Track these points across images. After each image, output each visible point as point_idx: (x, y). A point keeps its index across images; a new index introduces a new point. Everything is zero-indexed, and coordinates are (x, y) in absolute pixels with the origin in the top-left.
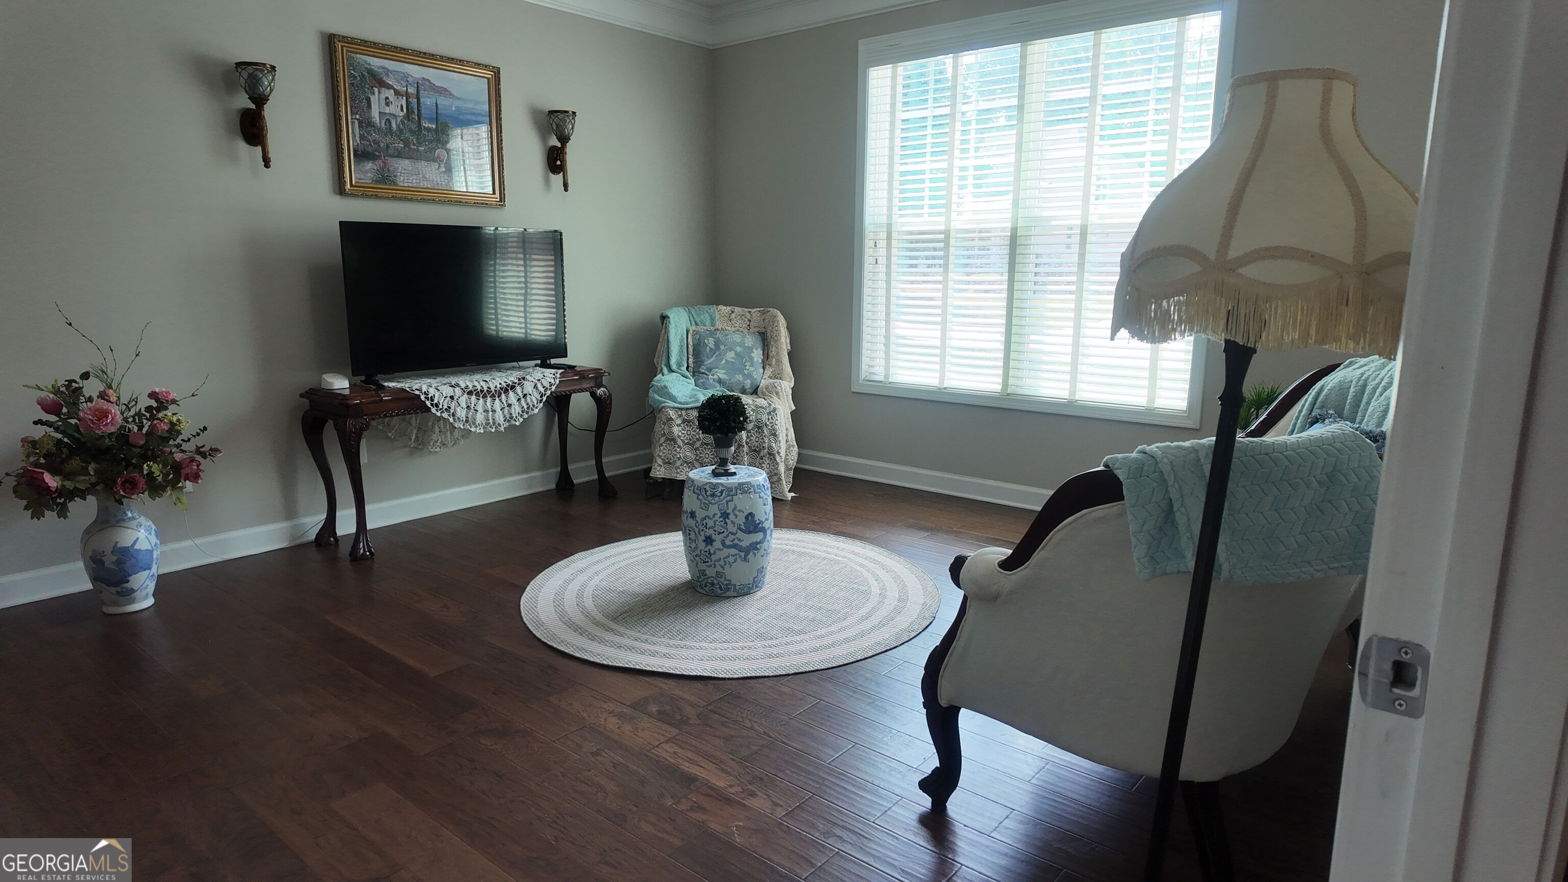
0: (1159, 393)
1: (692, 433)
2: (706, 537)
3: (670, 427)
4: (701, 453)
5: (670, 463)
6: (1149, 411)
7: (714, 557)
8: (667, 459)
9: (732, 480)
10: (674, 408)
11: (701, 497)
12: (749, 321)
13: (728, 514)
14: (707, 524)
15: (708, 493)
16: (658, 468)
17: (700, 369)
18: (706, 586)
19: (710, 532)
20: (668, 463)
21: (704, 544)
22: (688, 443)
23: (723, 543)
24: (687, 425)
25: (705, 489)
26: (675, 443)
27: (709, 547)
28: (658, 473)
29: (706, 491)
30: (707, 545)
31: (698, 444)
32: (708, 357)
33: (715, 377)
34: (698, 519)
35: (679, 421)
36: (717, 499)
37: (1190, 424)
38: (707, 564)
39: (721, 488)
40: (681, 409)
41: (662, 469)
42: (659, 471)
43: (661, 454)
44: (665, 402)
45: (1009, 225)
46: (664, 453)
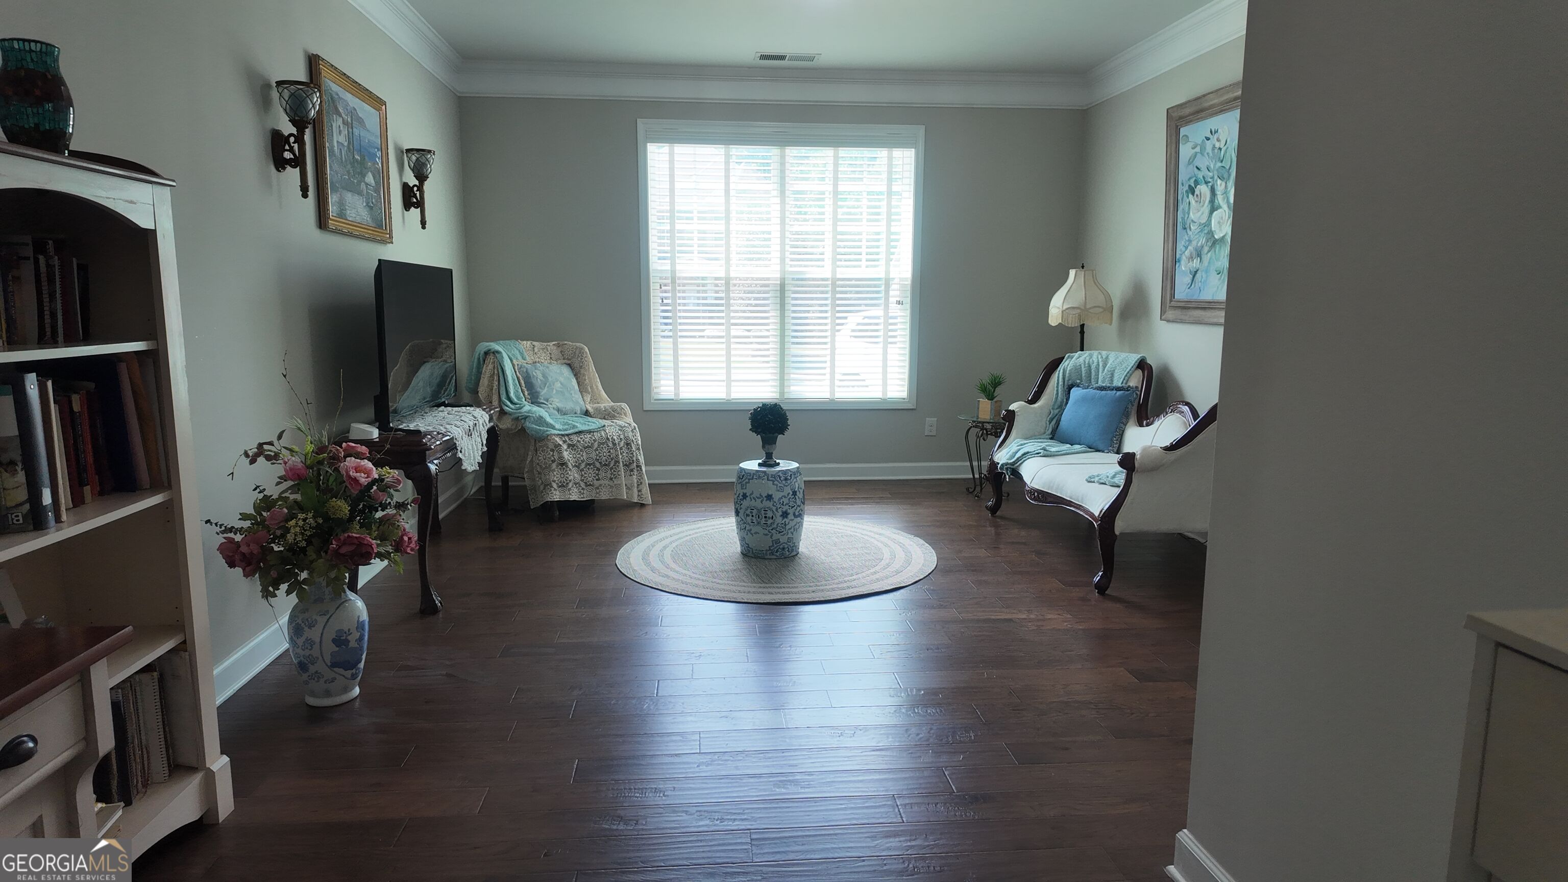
0: (889, 388)
1: (578, 456)
2: (783, 513)
3: (560, 452)
4: (585, 473)
5: (564, 486)
6: (884, 401)
7: (787, 527)
8: (560, 482)
9: (778, 469)
10: (559, 435)
11: (776, 482)
12: (550, 354)
13: (796, 492)
14: (783, 502)
15: (782, 479)
16: (554, 492)
17: (539, 400)
18: (777, 552)
19: (785, 508)
20: (563, 486)
21: (781, 518)
22: (575, 466)
23: (794, 514)
24: (572, 449)
25: (779, 476)
26: (567, 466)
27: (785, 519)
28: (555, 497)
29: (780, 477)
30: (783, 518)
31: (583, 466)
32: (541, 388)
33: (555, 406)
34: (776, 499)
35: (565, 447)
36: (789, 482)
37: (910, 406)
38: (782, 534)
39: (790, 473)
40: (563, 435)
41: (558, 493)
42: (556, 495)
43: (555, 479)
44: (547, 431)
45: (779, 276)
46: (557, 478)
